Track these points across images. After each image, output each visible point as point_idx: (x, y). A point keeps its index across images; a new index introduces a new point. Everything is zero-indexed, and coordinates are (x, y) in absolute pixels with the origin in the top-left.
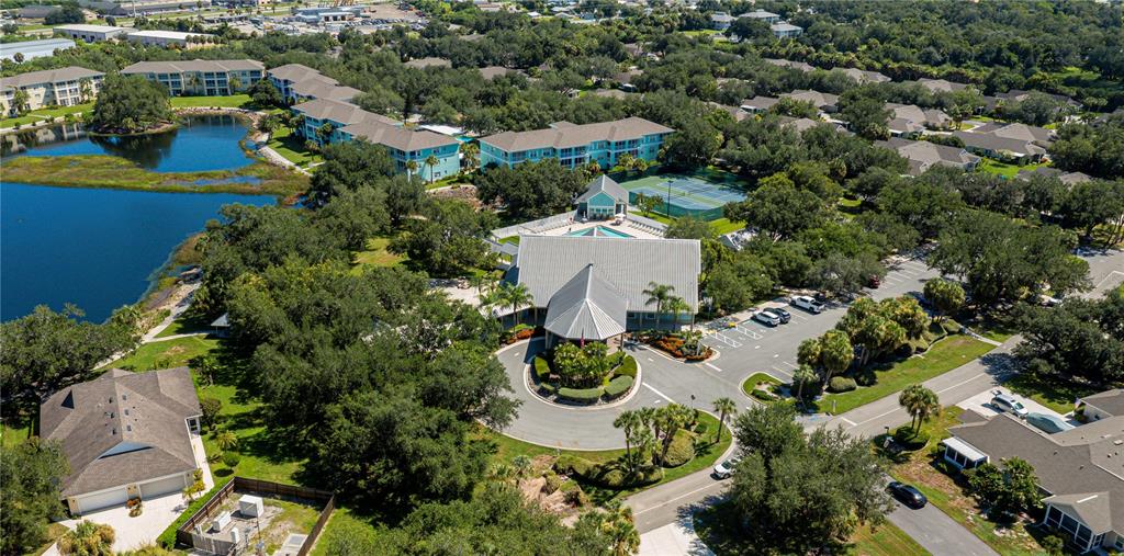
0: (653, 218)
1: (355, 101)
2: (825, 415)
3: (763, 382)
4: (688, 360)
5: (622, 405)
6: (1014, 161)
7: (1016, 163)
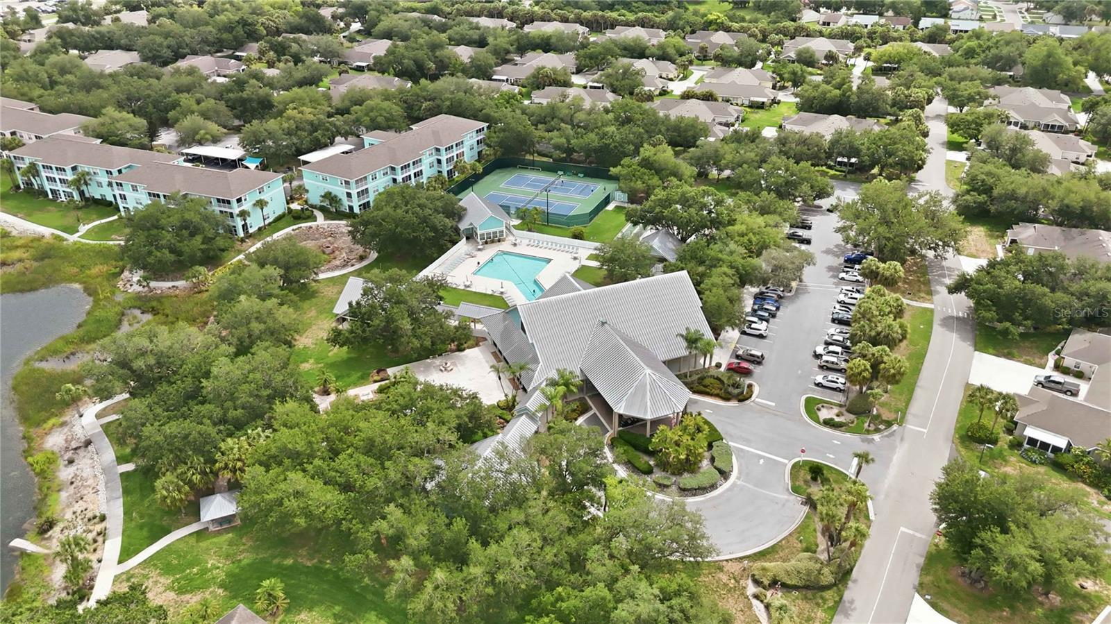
1: (86, 131)
2: (895, 427)
3: (820, 406)
4: (740, 401)
5: (738, 478)
6: (761, 106)
7: (762, 108)
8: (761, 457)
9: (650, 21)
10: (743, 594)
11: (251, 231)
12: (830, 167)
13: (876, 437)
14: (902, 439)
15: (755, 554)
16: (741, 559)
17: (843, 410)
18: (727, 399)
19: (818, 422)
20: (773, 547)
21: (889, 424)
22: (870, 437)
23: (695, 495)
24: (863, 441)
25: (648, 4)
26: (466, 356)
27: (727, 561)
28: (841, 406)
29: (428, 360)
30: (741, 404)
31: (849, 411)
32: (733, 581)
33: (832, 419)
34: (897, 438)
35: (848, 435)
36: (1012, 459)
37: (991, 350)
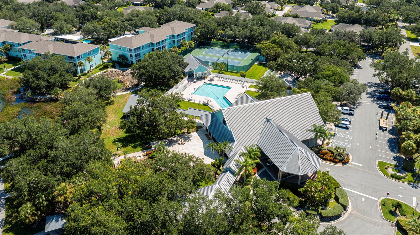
0: (222, 73)
1: (12, 27)
3: (387, 167)
4: (343, 163)
5: (352, 210)
7: (320, 22)
11: (84, 72)
18: (336, 163)
19: (388, 176)
23: (330, 220)
26: (192, 136)
30: (344, 166)
33: (395, 175)
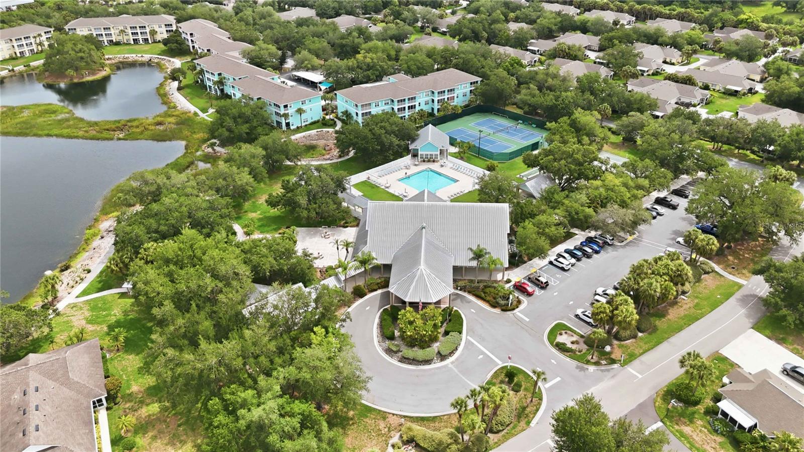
2: (616, 366)
3: (563, 332)
4: (503, 310)
5: (452, 363)
6: (735, 94)
7: (735, 96)
8: (483, 353)
9: (689, 16)
10: (386, 441)
11: (292, 128)
12: (753, 152)
13: (592, 368)
14: (613, 377)
15: (417, 418)
16: (405, 417)
17: (581, 340)
18: (494, 306)
19: (552, 343)
20: (436, 417)
21: (613, 361)
22: (586, 366)
23: (410, 364)
24: (577, 367)
25: (704, 2)
26: (345, 231)
27: (393, 414)
28: (582, 336)
29: (320, 229)
30: (503, 312)
31: (585, 343)
32: (386, 430)
33: (564, 344)
34: (611, 374)
35: (568, 359)
36: (700, 422)
37: (768, 332)
